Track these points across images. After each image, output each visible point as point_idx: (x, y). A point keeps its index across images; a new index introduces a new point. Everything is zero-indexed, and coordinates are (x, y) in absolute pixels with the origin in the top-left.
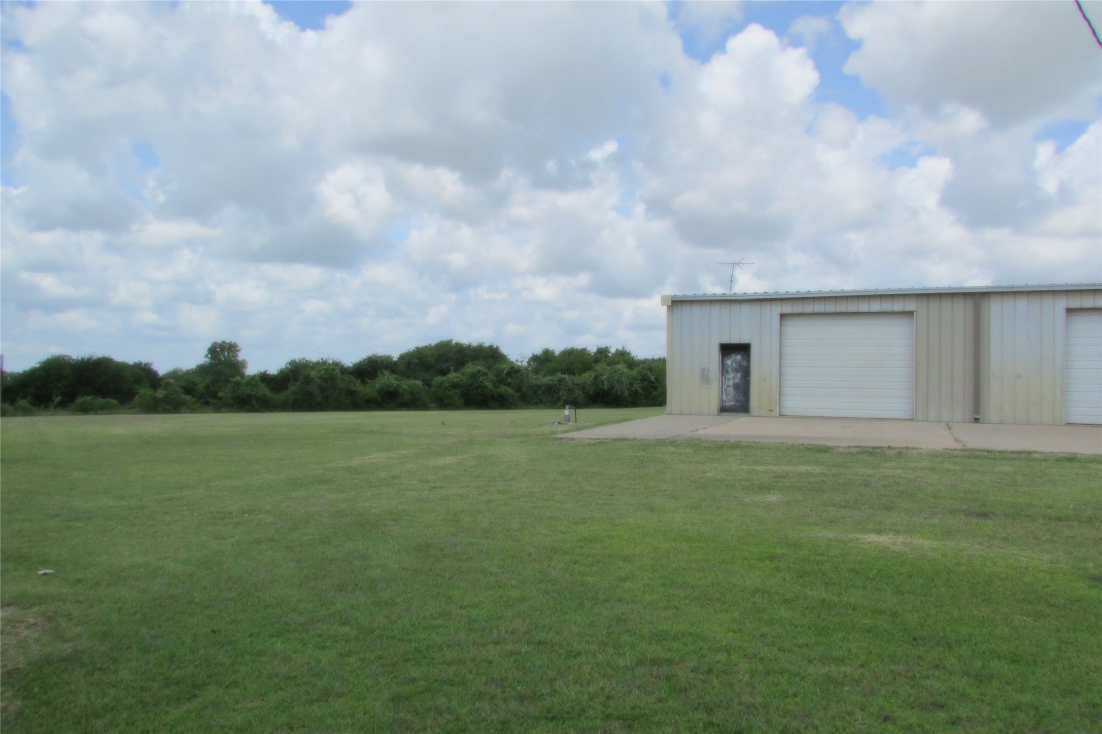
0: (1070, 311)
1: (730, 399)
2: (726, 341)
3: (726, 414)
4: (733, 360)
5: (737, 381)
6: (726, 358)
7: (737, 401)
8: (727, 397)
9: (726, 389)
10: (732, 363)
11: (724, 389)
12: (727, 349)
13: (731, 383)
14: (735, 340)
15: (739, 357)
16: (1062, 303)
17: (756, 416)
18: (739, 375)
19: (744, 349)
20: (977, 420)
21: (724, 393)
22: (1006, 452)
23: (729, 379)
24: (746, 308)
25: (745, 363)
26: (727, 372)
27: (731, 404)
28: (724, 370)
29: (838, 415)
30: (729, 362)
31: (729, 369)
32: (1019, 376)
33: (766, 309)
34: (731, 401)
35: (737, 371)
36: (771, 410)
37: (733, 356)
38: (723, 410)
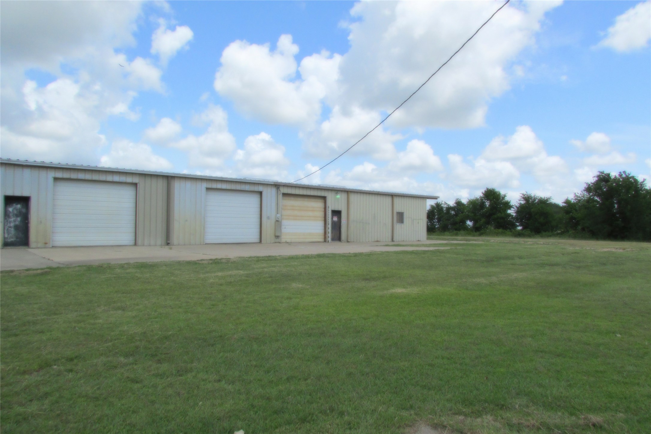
0: (208, 189)
1: (12, 236)
2: (10, 193)
3: (9, 247)
4: (15, 208)
5: (17, 223)
6: (8, 206)
7: (17, 238)
8: (8, 235)
9: (8, 229)
10: (13, 210)
11: (6, 229)
12: (9, 200)
13: (12, 225)
14: (18, 193)
15: (19, 206)
16: (205, 185)
17: (34, 248)
18: (19, 219)
19: (25, 201)
20: (168, 244)
21: (6, 232)
22: (260, 257)
23: (10, 222)
24: (27, 171)
25: (24, 210)
26: (9, 217)
27: (12, 240)
28: (6, 215)
29: (91, 245)
30: (11, 209)
31: (11, 215)
32: (186, 221)
33: (43, 174)
34: (12, 238)
35: (17, 216)
36: (46, 243)
37: (14, 205)
38: (6, 244)
